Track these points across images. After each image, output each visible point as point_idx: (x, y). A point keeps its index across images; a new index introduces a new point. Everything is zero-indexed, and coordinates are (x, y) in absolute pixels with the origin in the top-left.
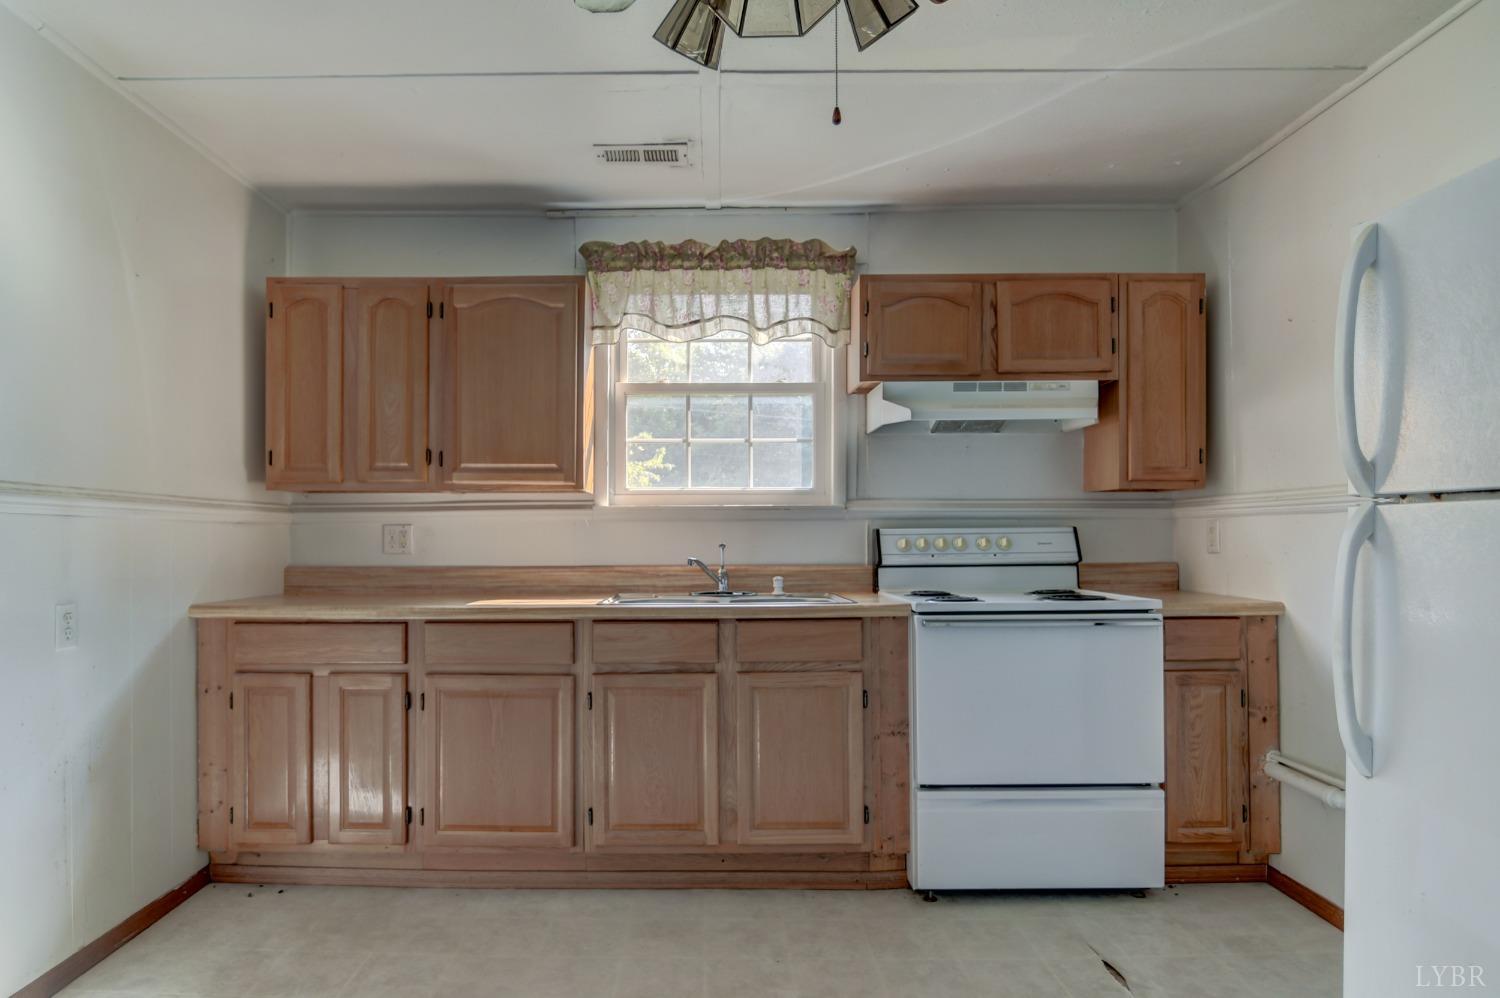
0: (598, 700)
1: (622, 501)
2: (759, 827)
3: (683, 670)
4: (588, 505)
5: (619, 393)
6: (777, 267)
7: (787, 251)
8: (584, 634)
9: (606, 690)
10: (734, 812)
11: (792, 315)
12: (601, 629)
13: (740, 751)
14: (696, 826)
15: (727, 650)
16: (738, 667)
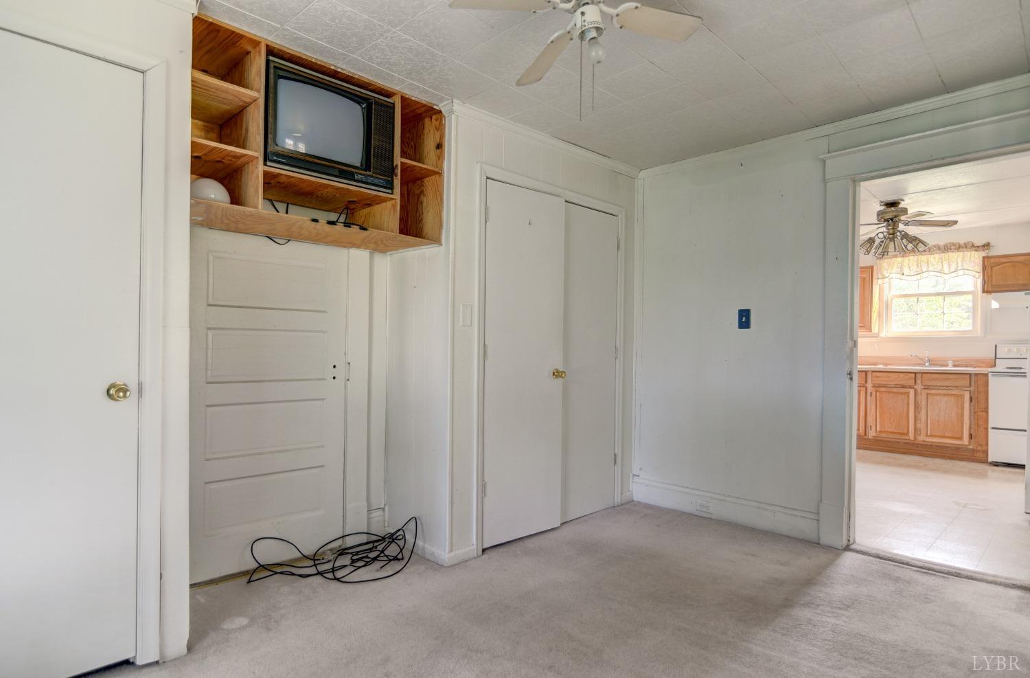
0: (874, 394)
1: (890, 335)
2: (930, 436)
3: (903, 387)
4: (877, 336)
5: (890, 299)
6: (953, 252)
7: (957, 246)
8: (869, 376)
9: (876, 391)
10: (920, 430)
11: (959, 268)
12: (874, 374)
13: (923, 411)
14: (907, 434)
15: (919, 381)
16: (922, 387)
